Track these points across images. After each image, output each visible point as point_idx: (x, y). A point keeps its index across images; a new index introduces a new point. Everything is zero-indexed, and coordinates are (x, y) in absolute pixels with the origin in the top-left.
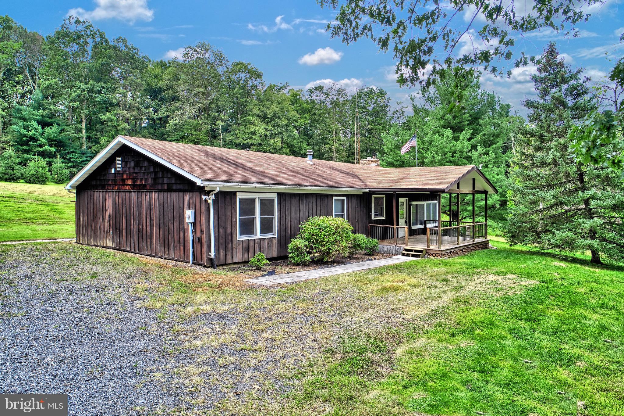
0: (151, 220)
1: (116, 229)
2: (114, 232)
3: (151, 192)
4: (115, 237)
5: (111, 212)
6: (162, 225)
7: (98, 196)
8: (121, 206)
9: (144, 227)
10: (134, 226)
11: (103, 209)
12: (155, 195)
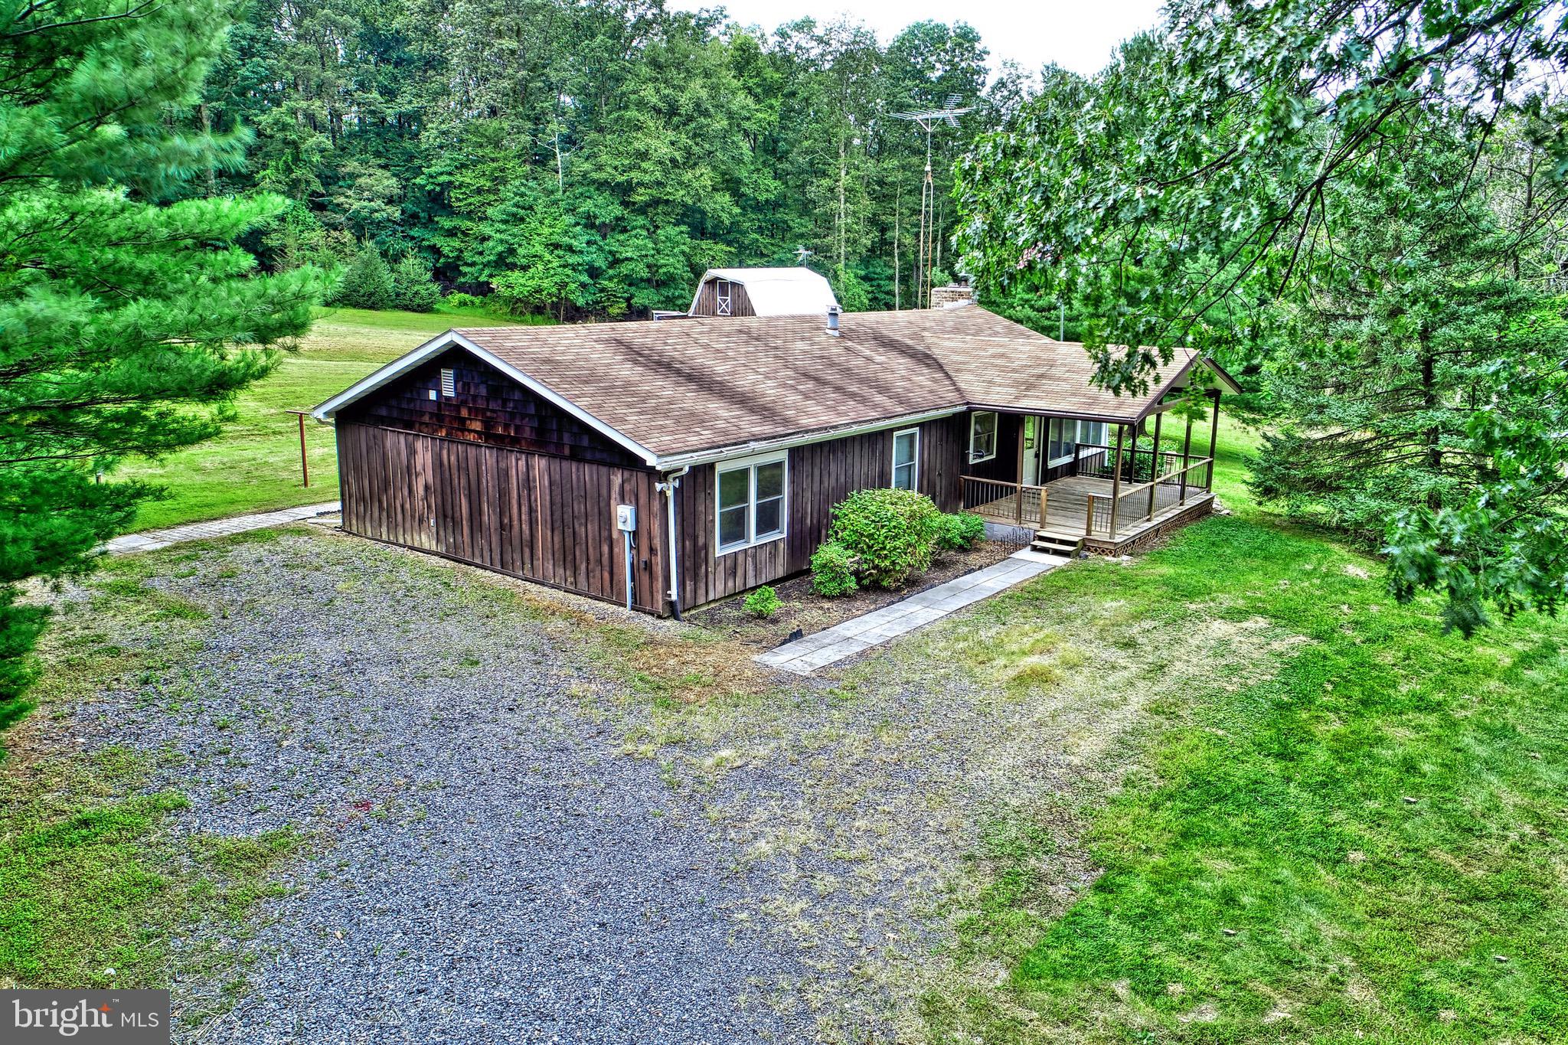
0: (531, 511)
1: (445, 516)
2: (441, 522)
3: (530, 454)
4: (442, 533)
5: (430, 480)
6: (558, 524)
7: (394, 441)
8: (455, 471)
9: (516, 523)
10: (489, 517)
11: (409, 470)
12: (539, 464)
